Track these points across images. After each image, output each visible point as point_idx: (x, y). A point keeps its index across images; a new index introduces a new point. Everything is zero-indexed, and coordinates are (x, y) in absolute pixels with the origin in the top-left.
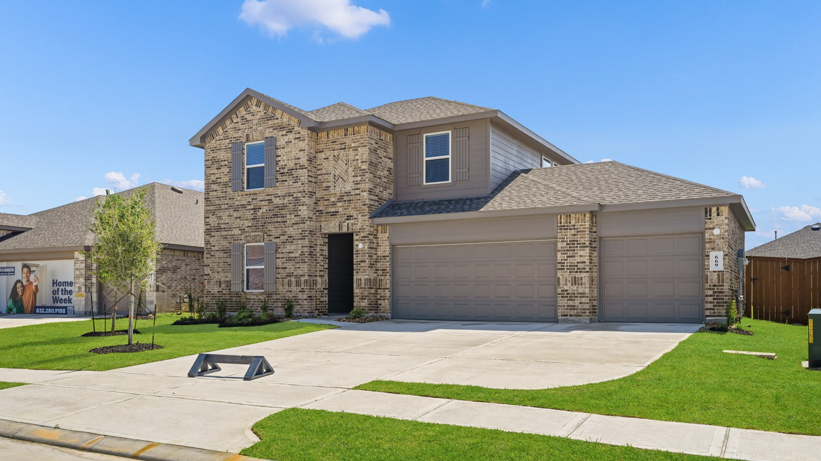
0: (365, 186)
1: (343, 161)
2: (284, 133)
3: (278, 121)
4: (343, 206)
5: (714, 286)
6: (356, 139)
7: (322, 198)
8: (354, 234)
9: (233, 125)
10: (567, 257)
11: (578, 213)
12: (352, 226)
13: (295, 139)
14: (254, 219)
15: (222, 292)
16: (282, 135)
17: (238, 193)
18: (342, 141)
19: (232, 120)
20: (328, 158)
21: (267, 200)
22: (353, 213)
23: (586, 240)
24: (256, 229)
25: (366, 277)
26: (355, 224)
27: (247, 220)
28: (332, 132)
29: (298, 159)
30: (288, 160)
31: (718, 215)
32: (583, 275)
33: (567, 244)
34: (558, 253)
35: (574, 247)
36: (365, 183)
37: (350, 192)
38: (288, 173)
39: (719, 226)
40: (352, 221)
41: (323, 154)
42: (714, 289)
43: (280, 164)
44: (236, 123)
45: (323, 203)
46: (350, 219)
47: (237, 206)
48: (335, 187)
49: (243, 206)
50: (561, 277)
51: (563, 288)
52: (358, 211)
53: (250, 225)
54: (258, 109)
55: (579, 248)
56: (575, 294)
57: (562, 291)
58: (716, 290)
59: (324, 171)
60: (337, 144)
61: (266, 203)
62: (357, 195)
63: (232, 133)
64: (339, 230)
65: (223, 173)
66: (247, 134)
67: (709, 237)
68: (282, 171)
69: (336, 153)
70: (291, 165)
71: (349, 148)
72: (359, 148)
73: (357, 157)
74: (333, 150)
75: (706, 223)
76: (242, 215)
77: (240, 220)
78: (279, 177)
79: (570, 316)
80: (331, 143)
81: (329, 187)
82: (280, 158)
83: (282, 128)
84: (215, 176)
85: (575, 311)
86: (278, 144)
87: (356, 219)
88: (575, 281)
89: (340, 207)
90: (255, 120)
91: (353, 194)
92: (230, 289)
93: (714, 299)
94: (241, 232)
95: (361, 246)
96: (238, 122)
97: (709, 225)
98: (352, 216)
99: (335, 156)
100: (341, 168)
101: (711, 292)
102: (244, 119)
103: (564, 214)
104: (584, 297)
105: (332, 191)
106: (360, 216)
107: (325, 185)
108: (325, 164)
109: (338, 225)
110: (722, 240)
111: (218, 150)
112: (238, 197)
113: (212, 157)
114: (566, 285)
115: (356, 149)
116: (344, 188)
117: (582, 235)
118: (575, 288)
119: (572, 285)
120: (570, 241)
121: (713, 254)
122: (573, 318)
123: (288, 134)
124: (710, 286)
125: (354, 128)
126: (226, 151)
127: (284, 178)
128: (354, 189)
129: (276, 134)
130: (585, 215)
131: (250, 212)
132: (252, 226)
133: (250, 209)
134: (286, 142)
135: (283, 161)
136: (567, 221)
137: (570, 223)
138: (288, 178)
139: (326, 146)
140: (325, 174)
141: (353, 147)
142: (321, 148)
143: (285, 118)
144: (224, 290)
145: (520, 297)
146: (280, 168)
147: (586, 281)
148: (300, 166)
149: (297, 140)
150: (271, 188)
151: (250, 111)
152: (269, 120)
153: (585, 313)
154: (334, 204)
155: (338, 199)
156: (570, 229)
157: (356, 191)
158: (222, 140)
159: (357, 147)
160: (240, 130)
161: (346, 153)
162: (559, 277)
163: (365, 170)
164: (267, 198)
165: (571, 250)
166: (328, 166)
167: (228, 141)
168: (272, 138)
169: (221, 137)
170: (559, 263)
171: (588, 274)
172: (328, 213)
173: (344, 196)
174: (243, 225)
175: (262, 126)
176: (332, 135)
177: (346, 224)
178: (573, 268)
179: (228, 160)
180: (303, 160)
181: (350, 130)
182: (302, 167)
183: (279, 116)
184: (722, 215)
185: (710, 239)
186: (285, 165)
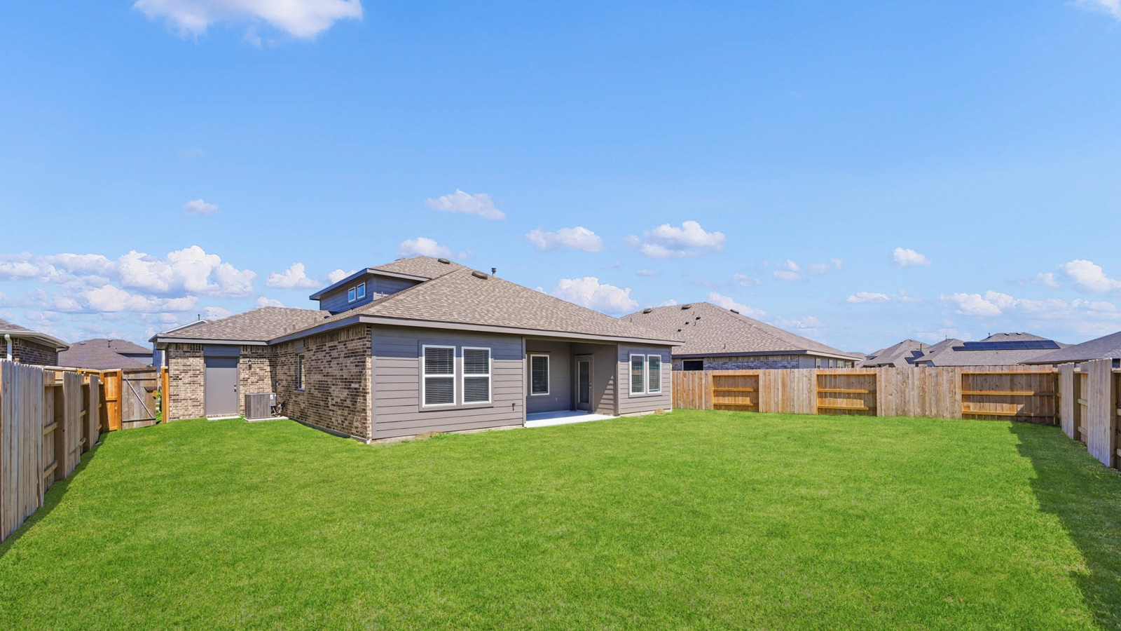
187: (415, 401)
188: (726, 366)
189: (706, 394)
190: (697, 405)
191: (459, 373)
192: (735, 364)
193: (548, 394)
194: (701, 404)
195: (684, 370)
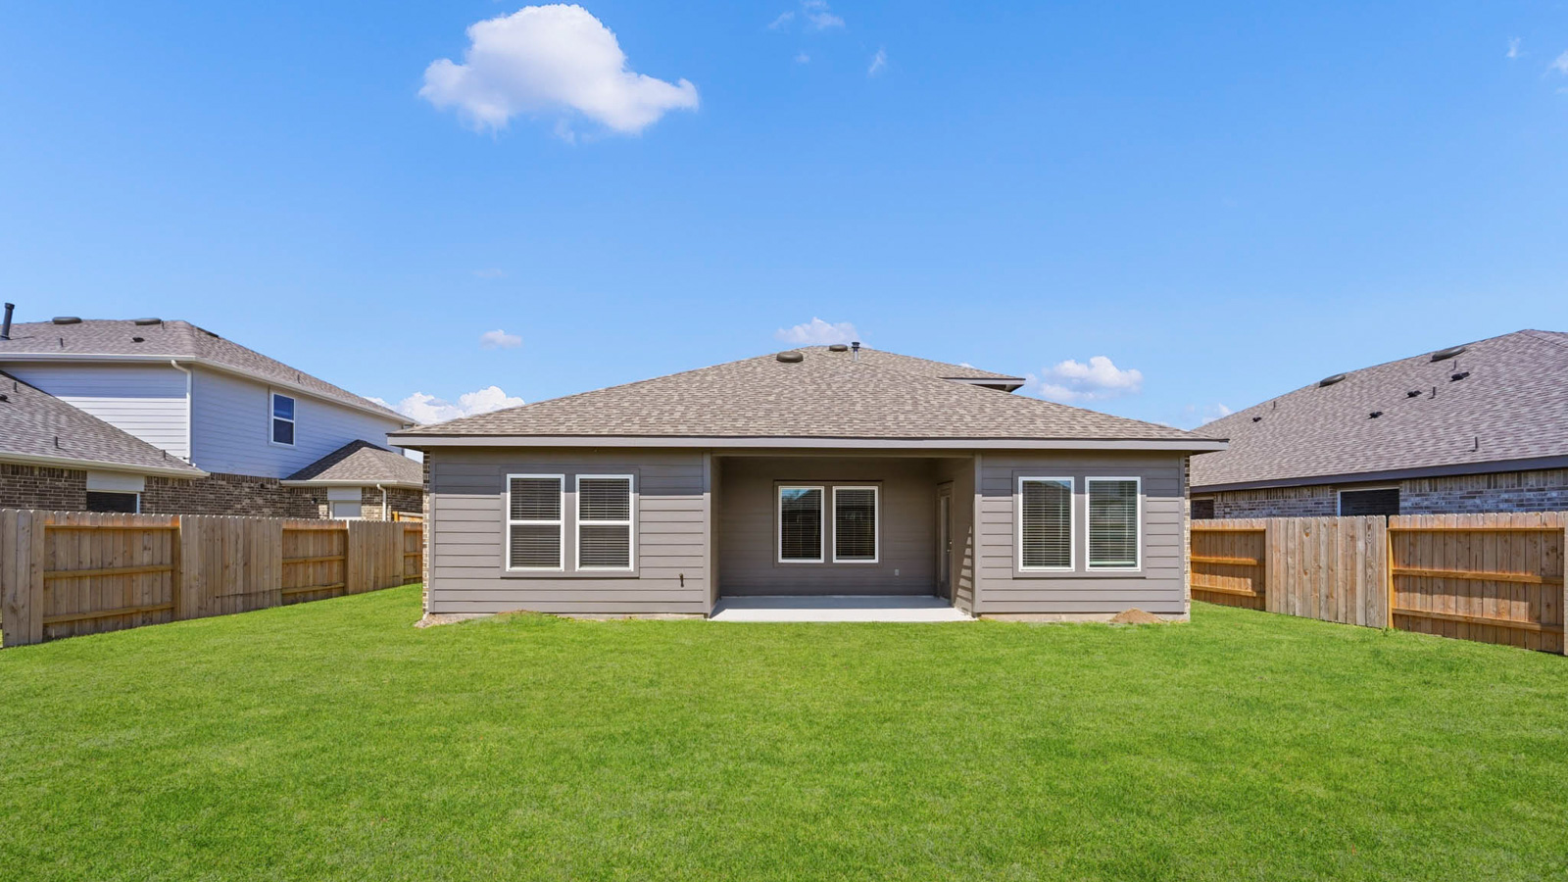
187: (494, 562)
188: (1478, 501)
189: (1366, 582)
190: (1342, 610)
191: (570, 517)
192: (1511, 496)
193: (876, 561)
194: (1354, 610)
195: (1343, 514)
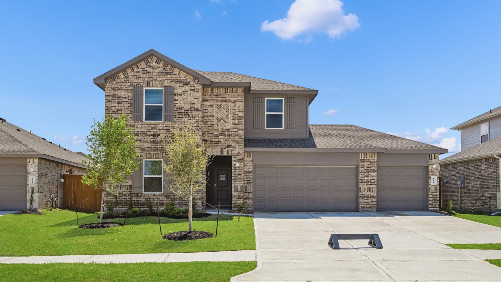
0: (241, 126)
1: (224, 109)
2: (181, 85)
3: (175, 76)
4: (224, 138)
5: (433, 193)
6: (235, 96)
7: (207, 132)
8: (233, 157)
9: (133, 73)
10: (365, 176)
11: (371, 153)
12: (231, 151)
13: (191, 90)
14: (154, 142)
15: (122, 193)
16: (179, 86)
17: (138, 123)
18: (223, 96)
19: (133, 69)
20: (212, 106)
21: (165, 130)
22: (232, 144)
23: (375, 167)
24: (156, 149)
25: (241, 185)
26: (233, 151)
27: (146, 142)
28: (215, 89)
29: (193, 104)
30: (185, 104)
31: (435, 158)
32: (373, 186)
33: (365, 169)
34: (360, 174)
35: (368, 171)
36: (242, 125)
37: (230, 130)
38: (184, 112)
39: (435, 163)
40: (231, 149)
41: (208, 103)
42: (433, 194)
43: (177, 106)
44: (137, 72)
45: (208, 135)
46: (230, 147)
47: (137, 131)
48: (218, 125)
49: (144, 132)
50: (361, 187)
51: (362, 193)
52: (236, 142)
53: (150, 146)
54: (158, 65)
55: (371, 172)
56: (369, 196)
57: (362, 195)
58: (434, 195)
59: (209, 114)
60: (220, 98)
61: (165, 132)
62: (235, 132)
63: (133, 79)
64: (221, 154)
65: (124, 107)
66: (147, 82)
67: (431, 169)
68: (179, 111)
69: (219, 103)
70: (187, 107)
71: (228, 101)
72: (237, 102)
73: (235, 108)
74: (216, 101)
75: (430, 162)
76: (142, 139)
77: (141, 142)
78: (177, 115)
79: (367, 208)
80: (215, 96)
81: (213, 125)
82: (177, 102)
83: (179, 81)
84: (116, 108)
85: (369, 205)
86: (176, 92)
87: (234, 147)
88: (369, 189)
89: (222, 138)
90: (155, 72)
91: (232, 131)
92: (131, 191)
93: (433, 199)
94: (142, 151)
95: (238, 165)
96: (139, 72)
97: (431, 163)
98: (231, 145)
99: (218, 105)
100: (222, 113)
101: (431, 196)
102: (144, 70)
103: (363, 153)
104: (374, 198)
105: (216, 128)
106: (237, 146)
107: (209, 123)
108: (210, 109)
109: (220, 150)
110: (436, 171)
111: (119, 89)
112: (138, 126)
113: (113, 94)
114: (364, 191)
115: (234, 102)
116: (225, 127)
117: (373, 165)
118: (369, 193)
119: (367, 191)
120: (366, 168)
121: (432, 177)
122: (368, 209)
123: (185, 86)
124: (431, 193)
125: (233, 89)
126: (127, 91)
127: (181, 116)
128: (233, 128)
129: (173, 84)
130: (374, 154)
131: (150, 137)
132: (152, 147)
133: (150, 135)
134: (183, 92)
135: (180, 104)
136: (365, 157)
137: (366, 158)
138: (184, 116)
139: (211, 98)
140: (209, 116)
141: (232, 101)
142: (207, 99)
143: (182, 75)
144: (125, 191)
145: (335, 198)
146: (177, 109)
147: (375, 189)
148: (195, 109)
149: (192, 92)
150: (170, 121)
151: (150, 65)
152: (168, 74)
153: (374, 206)
154: (217, 136)
155: (220, 133)
156: (367, 161)
157: (234, 129)
158: (123, 82)
159: (235, 101)
160: (140, 77)
161: (227, 104)
162: (360, 187)
163: (241, 116)
164: (166, 128)
165: (367, 173)
166: (212, 111)
167: (129, 84)
168: (171, 87)
169: (122, 80)
170: (361, 179)
171: (376, 186)
172: (212, 142)
173: (225, 132)
174: (143, 145)
175: (162, 77)
176: (216, 91)
177: (226, 150)
178: (368, 182)
179: (128, 98)
180: (197, 105)
181: (230, 90)
182: (197, 110)
183: (177, 73)
184: (437, 158)
185: (431, 170)
186: (182, 107)
